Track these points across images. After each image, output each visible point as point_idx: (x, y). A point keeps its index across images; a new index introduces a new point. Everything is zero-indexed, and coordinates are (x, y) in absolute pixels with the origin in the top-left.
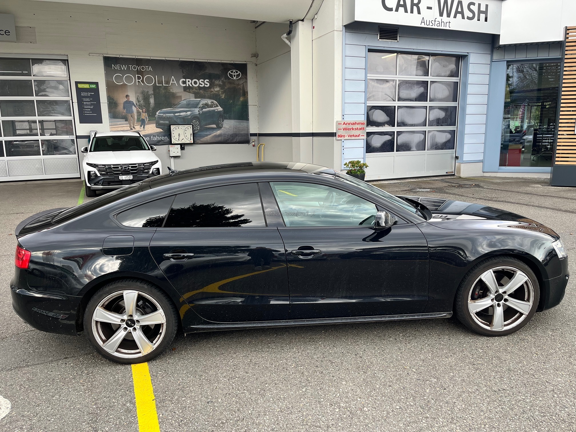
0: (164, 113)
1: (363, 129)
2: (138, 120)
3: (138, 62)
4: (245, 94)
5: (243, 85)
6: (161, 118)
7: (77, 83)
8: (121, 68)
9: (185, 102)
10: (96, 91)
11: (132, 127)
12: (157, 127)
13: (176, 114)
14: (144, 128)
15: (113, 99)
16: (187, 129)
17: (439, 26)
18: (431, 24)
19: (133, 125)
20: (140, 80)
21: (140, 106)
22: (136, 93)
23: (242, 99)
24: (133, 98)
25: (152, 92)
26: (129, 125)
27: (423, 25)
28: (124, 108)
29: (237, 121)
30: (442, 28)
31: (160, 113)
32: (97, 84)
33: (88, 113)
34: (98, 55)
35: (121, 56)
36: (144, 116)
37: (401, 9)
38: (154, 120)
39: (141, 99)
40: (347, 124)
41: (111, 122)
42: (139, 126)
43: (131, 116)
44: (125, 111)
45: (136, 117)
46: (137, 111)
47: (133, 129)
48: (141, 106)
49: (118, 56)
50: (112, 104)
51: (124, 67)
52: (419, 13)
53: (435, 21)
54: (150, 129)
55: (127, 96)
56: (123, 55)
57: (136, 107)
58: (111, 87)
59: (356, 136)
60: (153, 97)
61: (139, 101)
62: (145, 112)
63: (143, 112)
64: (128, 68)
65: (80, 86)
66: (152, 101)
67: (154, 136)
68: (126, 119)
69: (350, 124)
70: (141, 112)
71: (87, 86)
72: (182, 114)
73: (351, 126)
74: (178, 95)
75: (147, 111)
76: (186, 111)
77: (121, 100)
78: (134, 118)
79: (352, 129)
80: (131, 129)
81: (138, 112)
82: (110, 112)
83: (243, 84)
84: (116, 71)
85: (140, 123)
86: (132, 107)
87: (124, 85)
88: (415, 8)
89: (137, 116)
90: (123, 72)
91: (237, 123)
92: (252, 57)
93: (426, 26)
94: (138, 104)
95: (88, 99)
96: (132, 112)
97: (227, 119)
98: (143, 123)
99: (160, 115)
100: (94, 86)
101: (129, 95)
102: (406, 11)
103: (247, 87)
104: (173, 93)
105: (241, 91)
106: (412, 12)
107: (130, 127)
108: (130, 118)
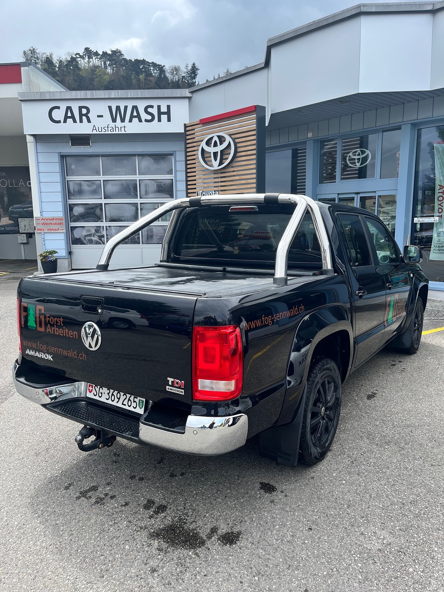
0: (15, 208)
1: (62, 224)
6: (12, 212)
12: (9, 220)
13: (25, 209)
16: (31, 221)
17: (113, 131)
25: (6, 192)
27: (95, 132)
30: (117, 132)
31: (11, 209)
38: (8, 214)
40: (46, 219)
52: (89, 121)
53: (108, 127)
54: (4, 221)
59: (55, 230)
60: (6, 195)
66: (6, 199)
67: (8, 226)
69: (49, 219)
72: (29, 209)
73: (49, 222)
74: (26, 194)
75: (3, 207)
88: (84, 118)
93: (98, 133)
102: (75, 121)
104: (22, 192)
106: (81, 121)
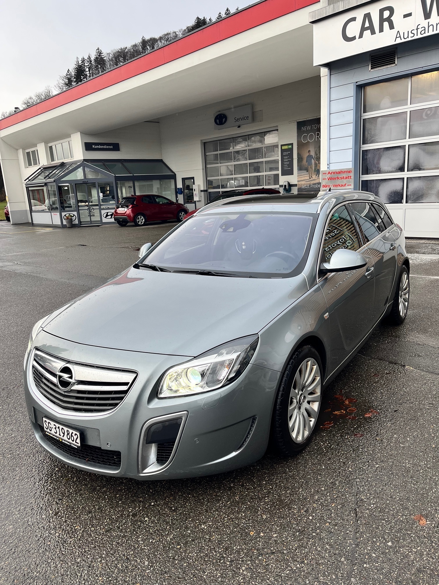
1: (349, 178)
2: (315, 171)
7: (282, 146)
8: (306, 129)
10: (291, 150)
14: (318, 177)
15: (300, 155)
17: (425, 33)
18: (411, 35)
19: (312, 175)
20: (318, 137)
22: (315, 148)
24: (312, 153)
26: (308, 175)
27: (399, 41)
28: (307, 161)
30: (431, 33)
32: (292, 144)
33: (286, 168)
34: (293, 122)
35: (307, 119)
37: (367, 33)
39: (318, 152)
40: (332, 173)
41: (298, 174)
42: (315, 175)
43: (311, 167)
44: (307, 164)
45: (314, 169)
46: (315, 163)
47: (311, 178)
48: (318, 159)
49: (305, 120)
50: (300, 159)
51: (309, 128)
52: (392, 27)
53: (417, 29)
55: (309, 151)
56: (309, 118)
57: (314, 160)
58: (300, 145)
59: (342, 186)
64: (312, 127)
65: (283, 148)
68: (307, 170)
69: (336, 173)
70: (318, 164)
71: (286, 147)
73: (336, 176)
77: (305, 155)
78: (312, 169)
79: (337, 179)
80: (310, 178)
82: (298, 165)
84: (304, 132)
85: (316, 173)
86: (311, 160)
87: (308, 143)
88: (386, 24)
89: (315, 167)
90: (307, 132)
93: (403, 40)
94: (316, 157)
95: (286, 157)
96: (312, 164)
98: (318, 172)
100: (290, 147)
101: (310, 150)
102: (373, 32)
106: (381, 30)
107: (309, 176)
108: (310, 169)
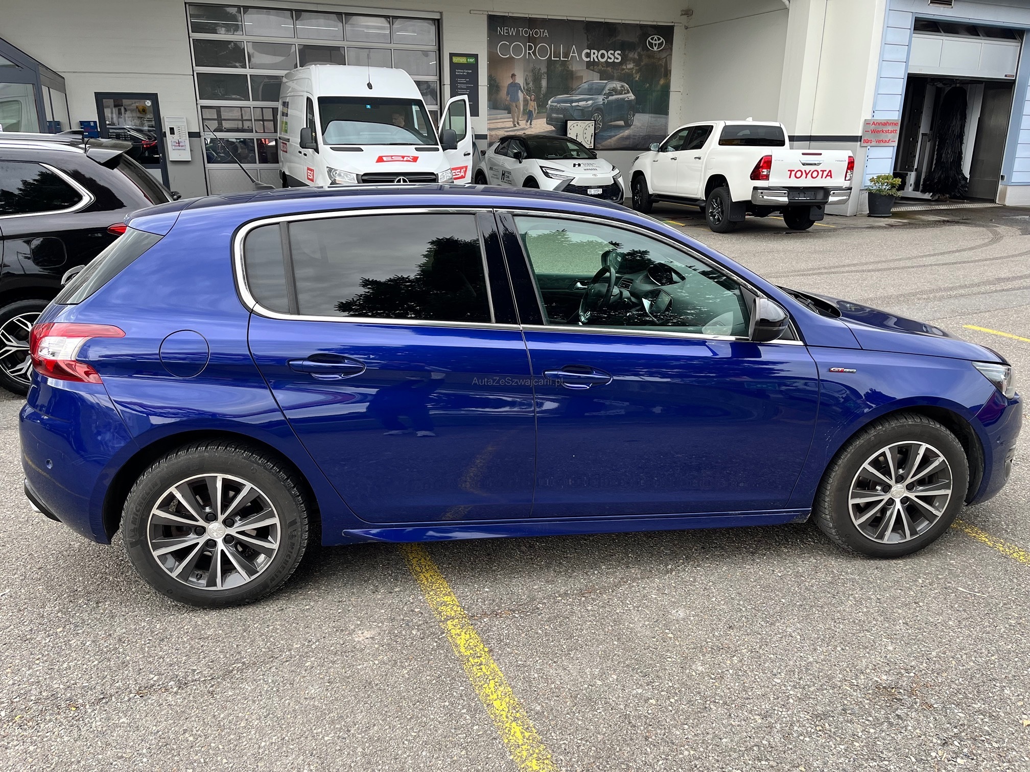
0: (558, 102)
1: (895, 132)
2: (524, 113)
3: (531, 23)
4: (667, 73)
5: (666, 60)
6: (554, 109)
7: (452, 55)
8: (508, 33)
9: (585, 86)
10: (475, 67)
11: (516, 123)
12: (547, 124)
13: (574, 104)
14: (531, 124)
15: (495, 80)
16: (587, 127)
19: (518, 119)
20: (531, 52)
21: (528, 91)
22: (524, 71)
23: (662, 82)
24: (520, 80)
25: (545, 70)
26: (512, 120)
28: (508, 94)
29: (653, 115)
31: (551, 102)
32: (476, 56)
34: (481, 12)
35: (510, 14)
36: (533, 105)
38: (545, 112)
39: (530, 80)
40: (878, 124)
41: (490, 115)
42: (525, 121)
44: (508, 99)
45: (522, 108)
46: (524, 98)
47: (517, 125)
49: (507, 14)
50: (493, 87)
51: (512, 32)
54: (538, 126)
55: (513, 75)
56: (513, 13)
57: (523, 92)
58: (494, 61)
59: (885, 141)
60: (546, 77)
61: (527, 84)
62: (534, 101)
63: (531, 100)
64: (518, 32)
65: (455, 60)
66: (544, 83)
68: (508, 110)
69: (881, 124)
70: (529, 100)
71: (463, 60)
72: (581, 104)
73: (881, 128)
74: (579, 74)
75: (537, 99)
76: (587, 100)
77: (506, 82)
78: (519, 109)
79: (881, 132)
81: (525, 100)
82: (489, 100)
83: (666, 57)
84: (502, 38)
85: (526, 117)
87: (511, 58)
89: (524, 106)
90: (511, 39)
91: (653, 119)
92: (682, 15)
95: (463, 80)
96: (518, 100)
97: (640, 112)
98: (530, 116)
99: (553, 105)
100: (472, 60)
101: (516, 73)
103: (671, 63)
104: (572, 71)
105: (663, 70)
107: (513, 122)
108: (514, 108)
